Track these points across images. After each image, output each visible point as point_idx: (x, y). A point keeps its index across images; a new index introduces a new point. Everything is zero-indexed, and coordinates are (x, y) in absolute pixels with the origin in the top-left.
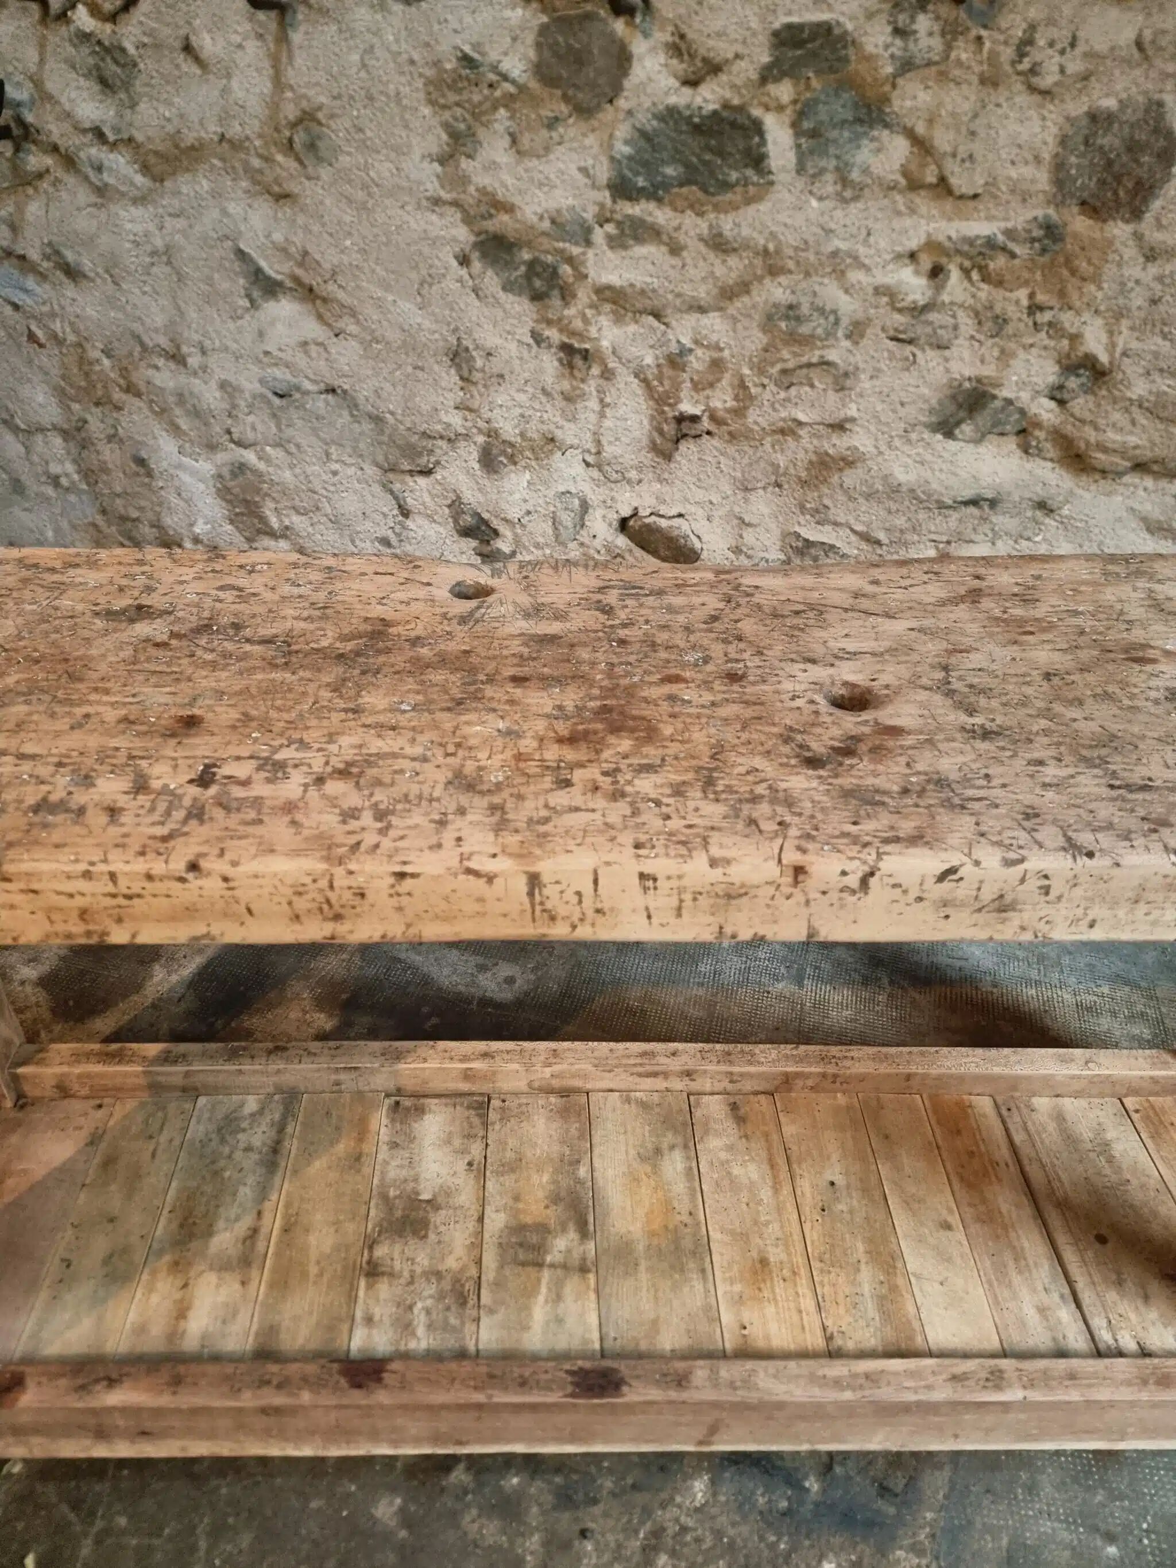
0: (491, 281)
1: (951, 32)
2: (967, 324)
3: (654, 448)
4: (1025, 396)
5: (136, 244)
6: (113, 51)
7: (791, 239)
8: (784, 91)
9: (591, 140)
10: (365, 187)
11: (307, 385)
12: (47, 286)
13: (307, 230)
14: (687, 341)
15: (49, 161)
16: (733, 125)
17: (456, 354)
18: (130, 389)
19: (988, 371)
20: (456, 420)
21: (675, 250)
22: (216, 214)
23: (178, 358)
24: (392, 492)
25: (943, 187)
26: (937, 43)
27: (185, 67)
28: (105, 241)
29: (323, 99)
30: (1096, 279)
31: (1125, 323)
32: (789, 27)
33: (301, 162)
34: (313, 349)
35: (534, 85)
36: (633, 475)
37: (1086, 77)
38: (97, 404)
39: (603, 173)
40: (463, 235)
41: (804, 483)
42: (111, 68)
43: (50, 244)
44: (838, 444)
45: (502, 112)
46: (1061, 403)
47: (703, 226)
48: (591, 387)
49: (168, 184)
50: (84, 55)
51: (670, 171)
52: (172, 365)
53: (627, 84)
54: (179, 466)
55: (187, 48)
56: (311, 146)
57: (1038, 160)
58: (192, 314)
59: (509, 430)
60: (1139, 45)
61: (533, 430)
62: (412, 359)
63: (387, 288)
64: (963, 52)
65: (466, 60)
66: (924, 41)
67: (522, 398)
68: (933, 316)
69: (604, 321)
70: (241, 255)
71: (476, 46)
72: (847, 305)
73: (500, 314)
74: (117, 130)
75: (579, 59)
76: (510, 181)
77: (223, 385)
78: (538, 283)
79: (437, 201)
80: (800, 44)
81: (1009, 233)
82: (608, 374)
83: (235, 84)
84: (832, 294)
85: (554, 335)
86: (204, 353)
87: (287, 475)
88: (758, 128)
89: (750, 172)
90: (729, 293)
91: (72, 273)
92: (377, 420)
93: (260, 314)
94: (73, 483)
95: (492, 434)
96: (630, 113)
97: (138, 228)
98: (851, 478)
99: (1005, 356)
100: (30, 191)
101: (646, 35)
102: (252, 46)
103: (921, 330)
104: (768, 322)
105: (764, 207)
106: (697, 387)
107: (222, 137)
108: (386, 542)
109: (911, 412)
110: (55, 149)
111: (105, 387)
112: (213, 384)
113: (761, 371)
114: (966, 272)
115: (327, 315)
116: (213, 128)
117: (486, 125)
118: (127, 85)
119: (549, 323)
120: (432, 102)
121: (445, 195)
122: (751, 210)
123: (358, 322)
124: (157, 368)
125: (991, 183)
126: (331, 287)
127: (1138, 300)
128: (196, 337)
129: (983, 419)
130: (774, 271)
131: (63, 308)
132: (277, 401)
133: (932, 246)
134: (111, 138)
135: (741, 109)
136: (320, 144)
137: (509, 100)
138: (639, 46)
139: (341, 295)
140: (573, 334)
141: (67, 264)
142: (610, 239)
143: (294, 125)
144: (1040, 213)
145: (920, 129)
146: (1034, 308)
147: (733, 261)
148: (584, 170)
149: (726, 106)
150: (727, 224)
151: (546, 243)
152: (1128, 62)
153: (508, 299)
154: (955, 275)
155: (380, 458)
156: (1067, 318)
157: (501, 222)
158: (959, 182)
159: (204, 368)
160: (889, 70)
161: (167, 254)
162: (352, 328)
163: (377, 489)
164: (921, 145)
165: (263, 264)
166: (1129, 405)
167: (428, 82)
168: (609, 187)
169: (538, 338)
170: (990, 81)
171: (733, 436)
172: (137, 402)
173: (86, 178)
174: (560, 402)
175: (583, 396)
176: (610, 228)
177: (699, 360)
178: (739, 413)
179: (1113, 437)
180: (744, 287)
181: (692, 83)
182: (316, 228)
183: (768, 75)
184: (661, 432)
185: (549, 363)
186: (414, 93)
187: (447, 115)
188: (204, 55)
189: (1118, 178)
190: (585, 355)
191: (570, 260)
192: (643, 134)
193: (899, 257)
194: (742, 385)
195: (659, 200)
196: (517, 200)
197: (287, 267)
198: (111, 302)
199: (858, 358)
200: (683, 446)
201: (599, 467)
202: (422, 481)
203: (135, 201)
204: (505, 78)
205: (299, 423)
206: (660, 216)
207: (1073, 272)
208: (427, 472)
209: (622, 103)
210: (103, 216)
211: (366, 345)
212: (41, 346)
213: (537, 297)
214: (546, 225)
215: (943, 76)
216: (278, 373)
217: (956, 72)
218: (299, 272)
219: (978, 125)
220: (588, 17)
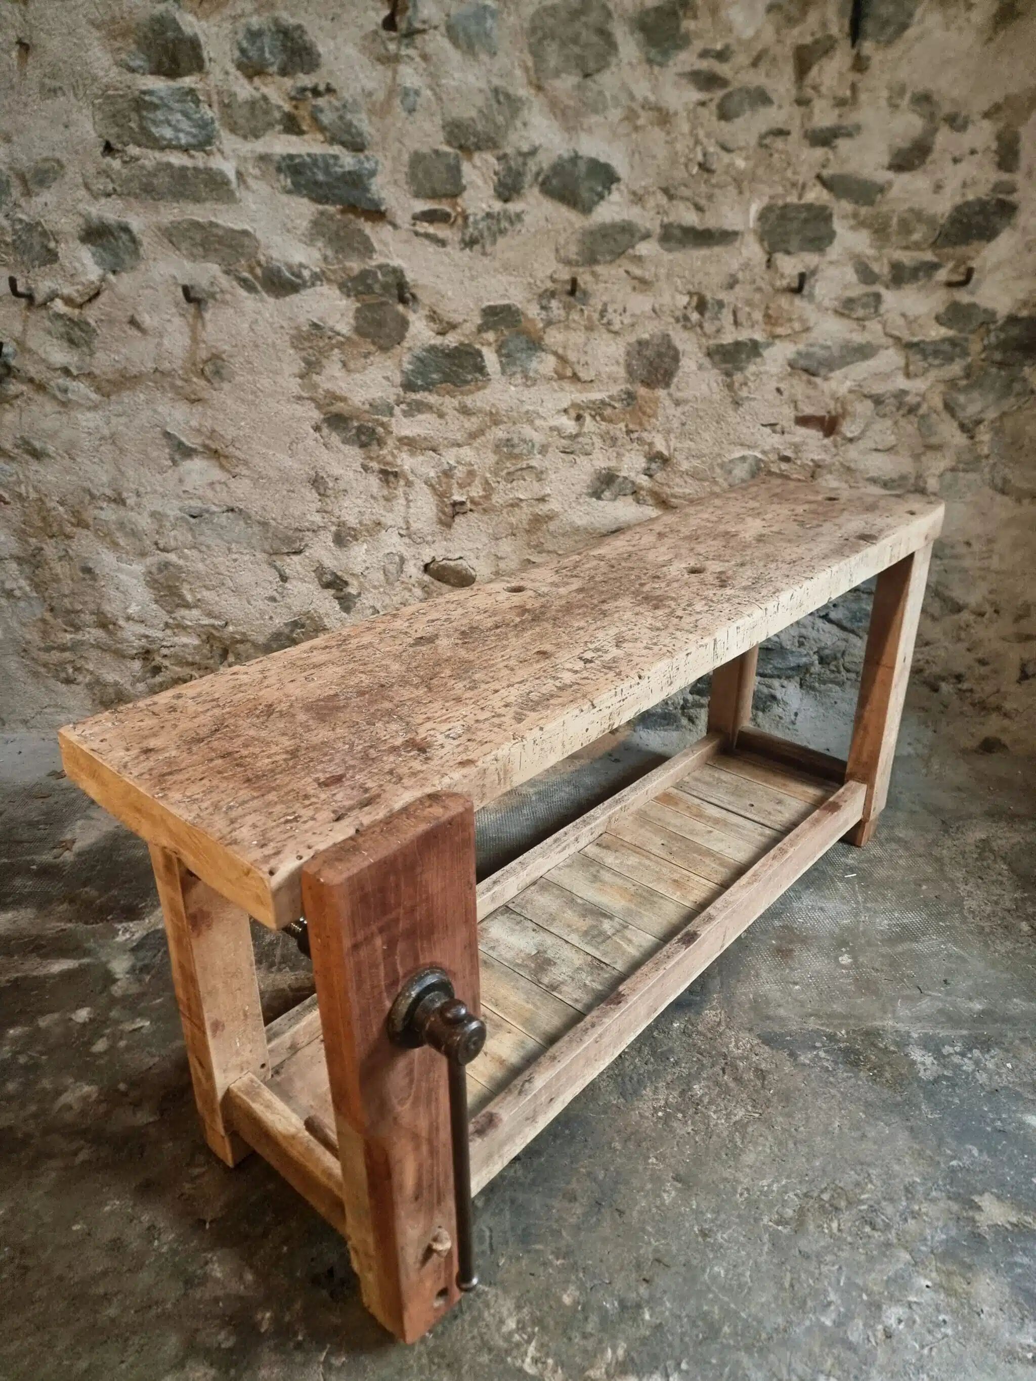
0: (335, 439)
1: (568, 308)
2: (598, 442)
3: (441, 522)
4: (632, 475)
5: (90, 434)
6: (82, 325)
7: (503, 406)
8: (490, 336)
9: (389, 363)
10: (253, 393)
11: (214, 508)
12: (15, 465)
13: (214, 418)
14: (452, 462)
15: (24, 388)
16: (468, 353)
17: (315, 481)
18: (81, 524)
19: (613, 464)
20: (317, 518)
21: (441, 415)
22: (150, 413)
23: (119, 501)
24: (275, 567)
25: (575, 378)
26: (562, 313)
27: (130, 332)
28: (66, 434)
29: (226, 347)
30: (654, 415)
31: (672, 436)
32: (490, 307)
33: (209, 381)
34: (218, 487)
35: (355, 337)
36: (429, 538)
37: (633, 325)
38: (52, 537)
39: (398, 378)
40: (317, 415)
41: (528, 531)
42: (77, 333)
43: (22, 438)
44: (543, 509)
45: (336, 351)
46: (650, 476)
47: (455, 402)
48: (400, 491)
49: (113, 398)
50: (60, 327)
51: (435, 376)
52: (113, 505)
53: (407, 335)
54: (119, 570)
55: (133, 322)
56: (217, 373)
57: (618, 363)
58: (131, 473)
59: (352, 520)
60: (654, 310)
61: (367, 519)
62: (287, 486)
63: (269, 447)
64: (575, 316)
65: (315, 326)
66: (556, 312)
67: (359, 502)
68: (580, 439)
69: (404, 455)
70: (167, 435)
71: (321, 319)
72: (538, 438)
73: (341, 456)
74: (79, 368)
75: (380, 324)
76: (343, 385)
77: (153, 514)
78: (363, 438)
79: (300, 398)
80: (496, 314)
81: (610, 397)
82: (409, 484)
83: (166, 342)
84: (528, 431)
85: (375, 465)
86: (138, 495)
87: (200, 566)
88: (479, 354)
89: (478, 375)
90: (473, 436)
91: (37, 455)
92: (264, 524)
93: (181, 469)
94: (25, 594)
95: (341, 524)
96: (410, 349)
97: (91, 425)
98: (552, 526)
99: (619, 456)
100: (7, 406)
101: (415, 312)
102: (177, 321)
103: (576, 447)
104: (497, 448)
105: (487, 391)
106: (461, 486)
107: (156, 370)
108: (273, 599)
109: (578, 488)
110: (31, 380)
111: (60, 526)
112: (146, 514)
113: (496, 475)
114: (593, 417)
115: (228, 465)
116: (150, 365)
117: (327, 357)
118: (88, 344)
119: (371, 459)
120: (295, 347)
121: (305, 395)
122: (480, 393)
123: (249, 468)
124: (102, 508)
125: (599, 374)
126: (231, 449)
127: (676, 424)
128: (133, 486)
129: (615, 488)
130: (496, 423)
131: (27, 477)
132: (192, 520)
133: (574, 405)
134: (75, 372)
135: (469, 345)
136: (224, 372)
137: (340, 345)
138: (412, 317)
139: (238, 453)
140: (388, 464)
141: (35, 450)
142: (404, 412)
143: (205, 362)
144: (623, 387)
145: (560, 351)
146: (629, 432)
147: (474, 419)
148: (387, 378)
149: (462, 344)
150: (468, 401)
151: (367, 416)
152: (650, 318)
153: (346, 449)
154: (588, 419)
155: (267, 547)
156: (645, 435)
157: (339, 407)
158: (582, 375)
159: (139, 505)
160: (541, 325)
161: (113, 438)
162: (245, 472)
163: (265, 566)
164: (562, 359)
165: (183, 439)
166: (682, 474)
167: (293, 337)
168: (402, 385)
169: (365, 468)
170: (590, 328)
171: (485, 510)
172: (85, 532)
173: (54, 397)
174: (382, 502)
175: (396, 497)
176: (403, 406)
177: (460, 473)
178: (487, 497)
179: (677, 490)
180: (481, 432)
181: (442, 333)
182: (221, 416)
183: (481, 329)
184: (444, 513)
185: (374, 482)
186: (283, 342)
187: (304, 354)
188: (144, 326)
189: (656, 369)
190: (396, 475)
191: (382, 425)
192: (419, 359)
193: (558, 412)
194: (487, 482)
195: (430, 391)
196: (348, 395)
197: (199, 440)
198: (67, 471)
199: (546, 463)
200: (458, 519)
201: (409, 536)
202: (295, 558)
203: (89, 409)
204: (338, 334)
205: (208, 532)
206: (432, 399)
207: (644, 413)
208: (298, 552)
209: (405, 344)
210: (65, 419)
211: (255, 482)
212: (6, 503)
213: (363, 445)
214: (367, 407)
215: (567, 327)
216: (193, 503)
217: (573, 325)
218: (207, 442)
219: (587, 349)
220: (383, 304)
